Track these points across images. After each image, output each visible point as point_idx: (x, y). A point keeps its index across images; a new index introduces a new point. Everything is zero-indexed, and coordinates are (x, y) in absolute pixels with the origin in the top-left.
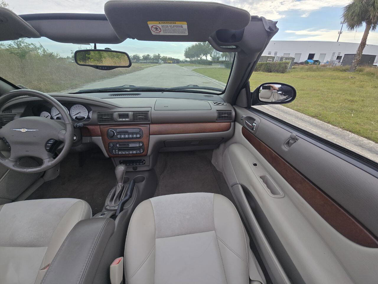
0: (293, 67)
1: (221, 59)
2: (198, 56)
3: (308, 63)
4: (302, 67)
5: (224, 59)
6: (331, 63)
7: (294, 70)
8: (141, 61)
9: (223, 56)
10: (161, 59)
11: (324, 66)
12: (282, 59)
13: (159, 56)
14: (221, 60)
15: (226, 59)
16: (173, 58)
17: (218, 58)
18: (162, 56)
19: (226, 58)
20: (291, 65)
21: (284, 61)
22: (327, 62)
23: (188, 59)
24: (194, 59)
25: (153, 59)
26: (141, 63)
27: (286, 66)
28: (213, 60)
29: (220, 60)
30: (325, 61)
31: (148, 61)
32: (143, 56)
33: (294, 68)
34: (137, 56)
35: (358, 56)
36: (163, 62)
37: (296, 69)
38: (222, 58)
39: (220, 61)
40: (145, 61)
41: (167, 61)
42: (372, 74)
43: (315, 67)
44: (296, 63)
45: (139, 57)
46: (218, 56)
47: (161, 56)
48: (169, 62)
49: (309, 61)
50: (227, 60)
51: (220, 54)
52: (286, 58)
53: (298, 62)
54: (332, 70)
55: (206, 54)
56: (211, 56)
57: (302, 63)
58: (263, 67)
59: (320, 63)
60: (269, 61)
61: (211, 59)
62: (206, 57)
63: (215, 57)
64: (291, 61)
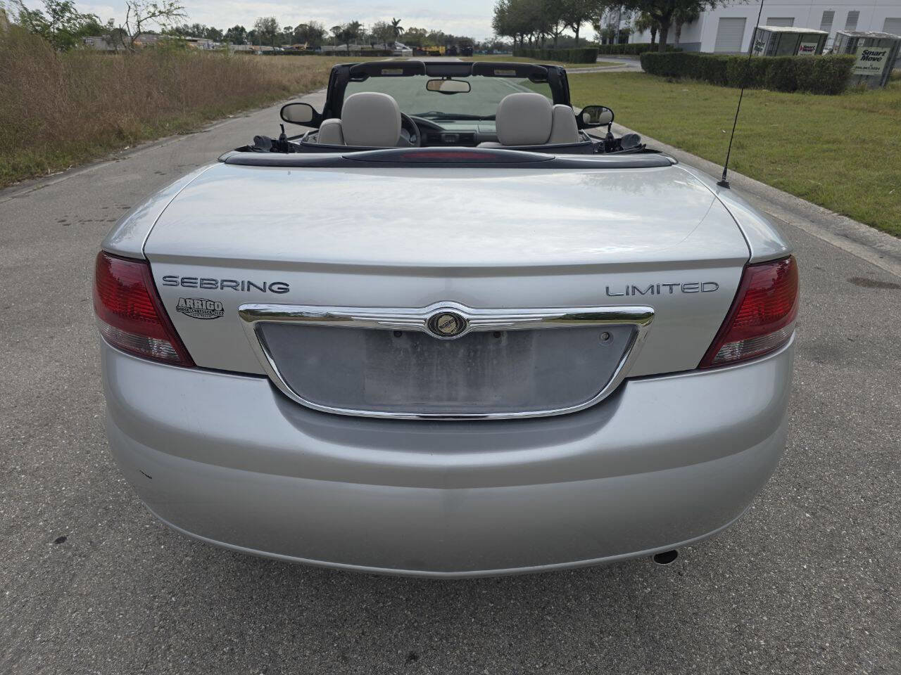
1: (634, 39)
2: (546, 29)
5: (646, 38)
8: (325, 48)
9: (641, 27)
10: (401, 38)
13: (395, 27)
14: (635, 42)
15: (653, 39)
16: (447, 33)
17: (624, 35)
18: (406, 29)
19: (654, 34)
23: (507, 40)
24: (530, 39)
25: (372, 39)
26: (328, 53)
28: (604, 42)
29: (630, 42)
31: (355, 47)
32: (334, 28)
34: (312, 29)
36: (410, 50)
38: (637, 34)
39: (633, 46)
40: (343, 47)
41: (426, 46)
45: (320, 33)
46: (623, 25)
47: (401, 28)
48: (434, 49)
50: (657, 40)
51: (632, 20)
52: (871, 41)
55: (574, 20)
56: (597, 27)
58: (770, 72)
60: (804, 50)
61: (598, 38)
62: (574, 31)
63: (613, 31)
64: (888, 50)
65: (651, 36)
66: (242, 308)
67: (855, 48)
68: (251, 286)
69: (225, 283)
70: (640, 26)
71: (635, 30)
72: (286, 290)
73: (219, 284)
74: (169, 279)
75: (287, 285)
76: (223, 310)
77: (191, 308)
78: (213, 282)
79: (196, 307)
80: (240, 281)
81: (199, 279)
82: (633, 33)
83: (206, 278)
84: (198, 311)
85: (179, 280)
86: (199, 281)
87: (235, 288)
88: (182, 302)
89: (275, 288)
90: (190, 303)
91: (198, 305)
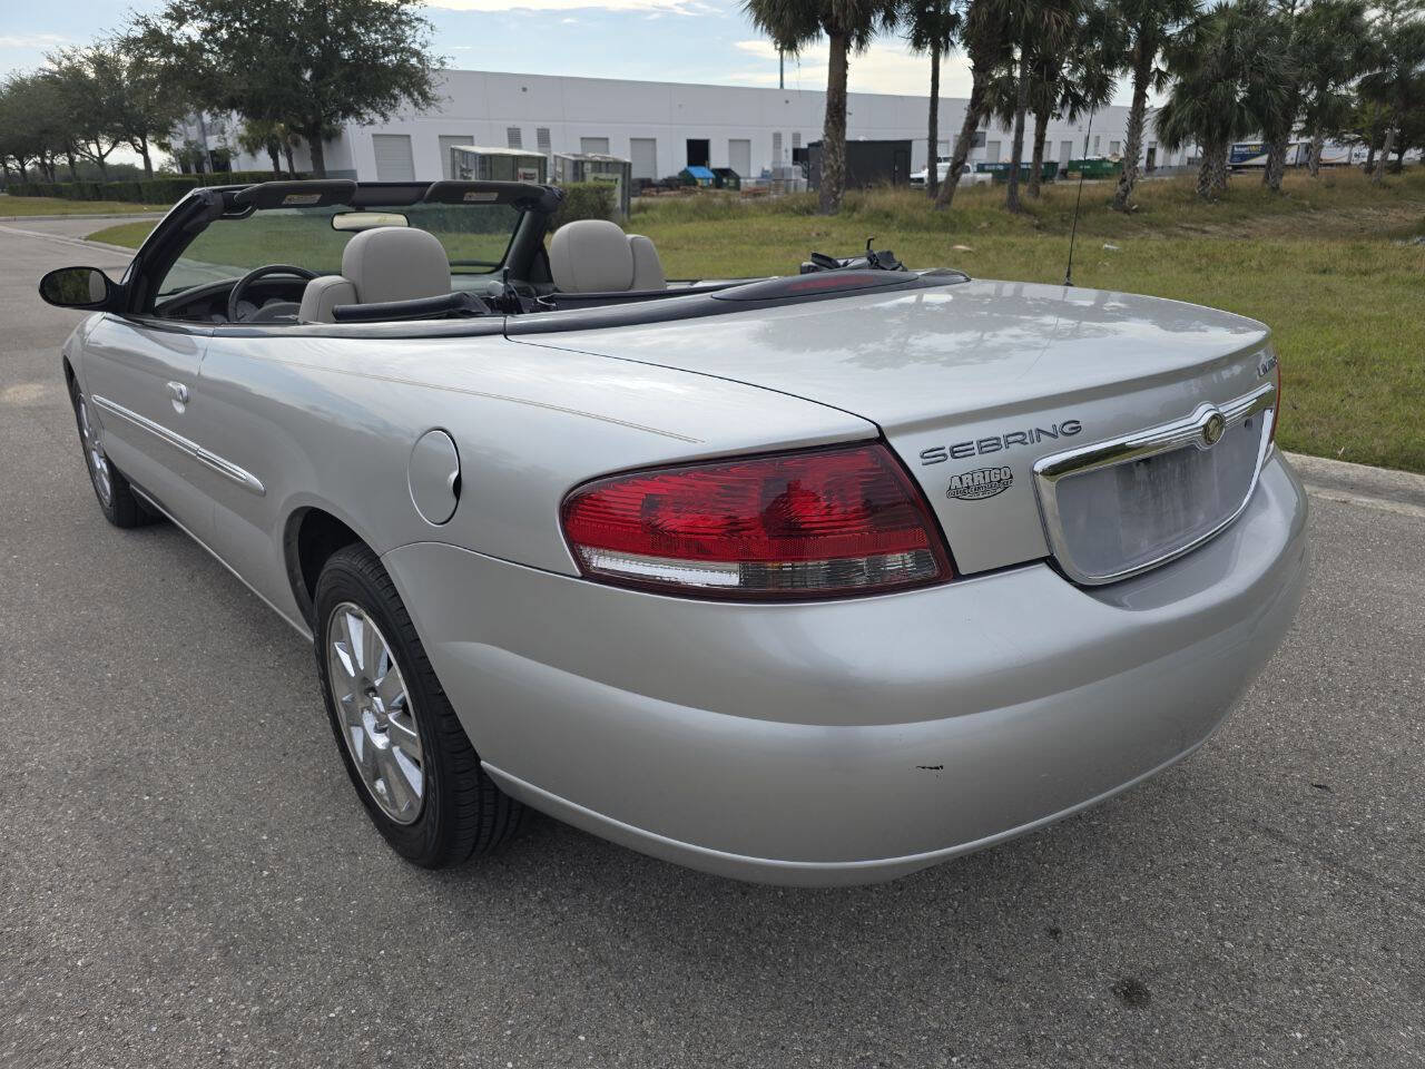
0: (634, 201)
1: (241, 165)
3: (695, 184)
4: (670, 200)
5: (262, 162)
6: (774, 178)
7: (642, 215)
11: (755, 193)
12: (578, 166)
14: (244, 168)
17: (221, 160)
19: (275, 157)
20: (626, 197)
21: (590, 178)
22: (763, 176)
27: (605, 204)
28: (186, 169)
29: (234, 168)
30: (755, 173)
33: (642, 208)
35: (831, 156)
37: (649, 212)
38: (245, 157)
39: (240, 174)
42: (888, 215)
43: (719, 198)
44: (646, 184)
46: (213, 143)
49: (698, 172)
50: (283, 166)
51: (231, 134)
52: (598, 166)
53: (653, 178)
54: (770, 210)
56: (168, 148)
57: (669, 184)
59: (737, 179)
60: (525, 178)
61: (173, 164)
62: (137, 151)
63: (199, 153)
64: (619, 176)
65: (271, 161)
66: (1039, 467)
67: (583, 175)
68: (1042, 436)
69: (1010, 439)
70: (248, 144)
71: (239, 149)
72: (1078, 429)
73: (1002, 442)
74: (932, 456)
75: (1077, 422)
76: (1011, 477)
77: (968, 487)
78: (995, 442)
79: (976, 483)
80: (1026, 431)
81: (975, 443)
82: (236, 155)
83: (984, 438)
84: (978, 488)
85: (947, 451)
86: (975, 445)
87: (1022, 442)
88: (956, 482)
89: (1066, 429)
90: (967, 480)
91: (978, 478)
